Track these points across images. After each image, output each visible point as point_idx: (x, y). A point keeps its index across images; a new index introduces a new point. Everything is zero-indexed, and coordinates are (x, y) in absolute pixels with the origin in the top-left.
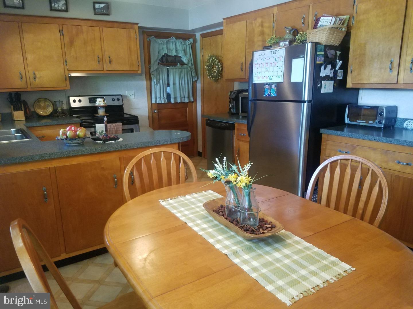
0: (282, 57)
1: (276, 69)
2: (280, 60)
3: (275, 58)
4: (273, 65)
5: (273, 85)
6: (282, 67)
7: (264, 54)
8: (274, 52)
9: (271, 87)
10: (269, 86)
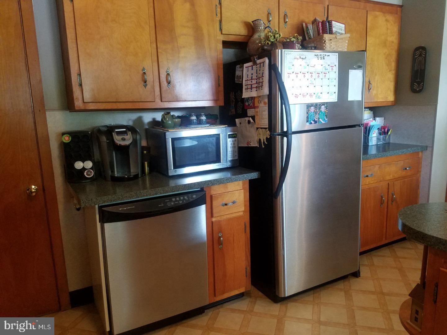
0: (335, 66)
1: (326, 82)
2: (332, 69)
3: (324, 65)
4: (322, 75)
5: (323, 107)
6: (335, 79)
7: (304, 57)
8: (321, 56)
9: (319, 110)
10: (315, 108)
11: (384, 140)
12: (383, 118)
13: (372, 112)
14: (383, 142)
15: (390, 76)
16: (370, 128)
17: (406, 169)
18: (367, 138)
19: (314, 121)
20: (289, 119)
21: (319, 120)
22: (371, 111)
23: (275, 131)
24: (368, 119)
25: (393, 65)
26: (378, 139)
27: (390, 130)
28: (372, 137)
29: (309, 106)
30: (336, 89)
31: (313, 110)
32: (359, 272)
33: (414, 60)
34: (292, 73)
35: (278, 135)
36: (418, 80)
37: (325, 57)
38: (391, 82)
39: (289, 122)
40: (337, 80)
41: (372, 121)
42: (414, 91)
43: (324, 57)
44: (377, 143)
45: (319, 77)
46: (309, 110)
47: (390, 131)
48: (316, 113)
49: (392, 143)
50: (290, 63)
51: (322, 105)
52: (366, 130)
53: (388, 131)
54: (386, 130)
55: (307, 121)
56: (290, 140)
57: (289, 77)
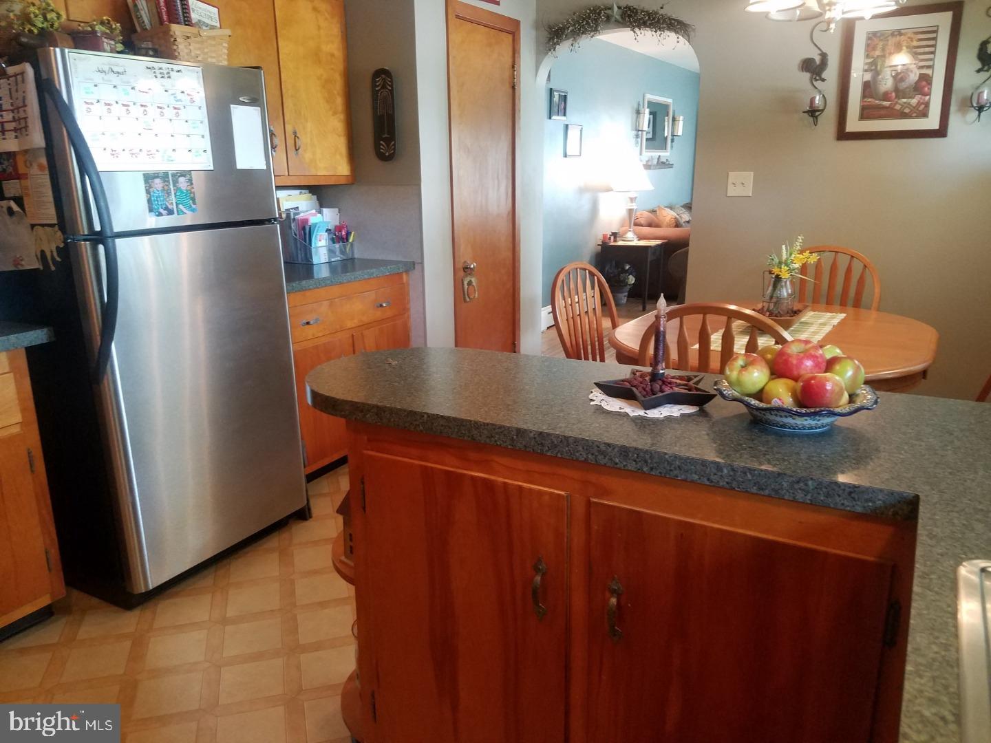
1: (181, 127)
2: (192, 101)
3: (171, 92)
4: (169, 113)
5: (182, 179)
6: (202, 122)
7: (121, 70)
8: (162, 71)
9: (174, 186)
10: (165, 181)
11: (343, 252)
12: (337, 209)
13: (315, 196)
14: (342, 256)
15: (336, 125)
16: (310, 228)
17: (381, 306)
18: (308, 251)
19: (166, 209)
20: (102, 204)
21: (177, 206)
22: (313, 195)
23: (75, 231)
24: (307, 211)
25: (339, 101)
26: (331, 252)
27: (351, 233)
28: (317, 248)
29: (149, 178)
30: (207, 143)
31: (161, 185)
32: (309, 509)
33: (375, 94)
34: (95, 103)
35: (85, 240)
36: (386, 136)
37: (173, 74)
38: (339, 136)
39: (104, 210)
40: (207, 124)
41: (314, 215)
42: (383, 157)
43: (168, 73)
44: (329, 258)
45: (162, 115)
46: (150, 185)
47: (352, 235)
48: (168, 193)
49: (359, 259)
50: (87, 79)
51: (179, 176)
52: (305, 234)
53: (348, 234)
54: (343, 233)
55: (151, 210)
56: (112, 251)
57: (89, 111)
